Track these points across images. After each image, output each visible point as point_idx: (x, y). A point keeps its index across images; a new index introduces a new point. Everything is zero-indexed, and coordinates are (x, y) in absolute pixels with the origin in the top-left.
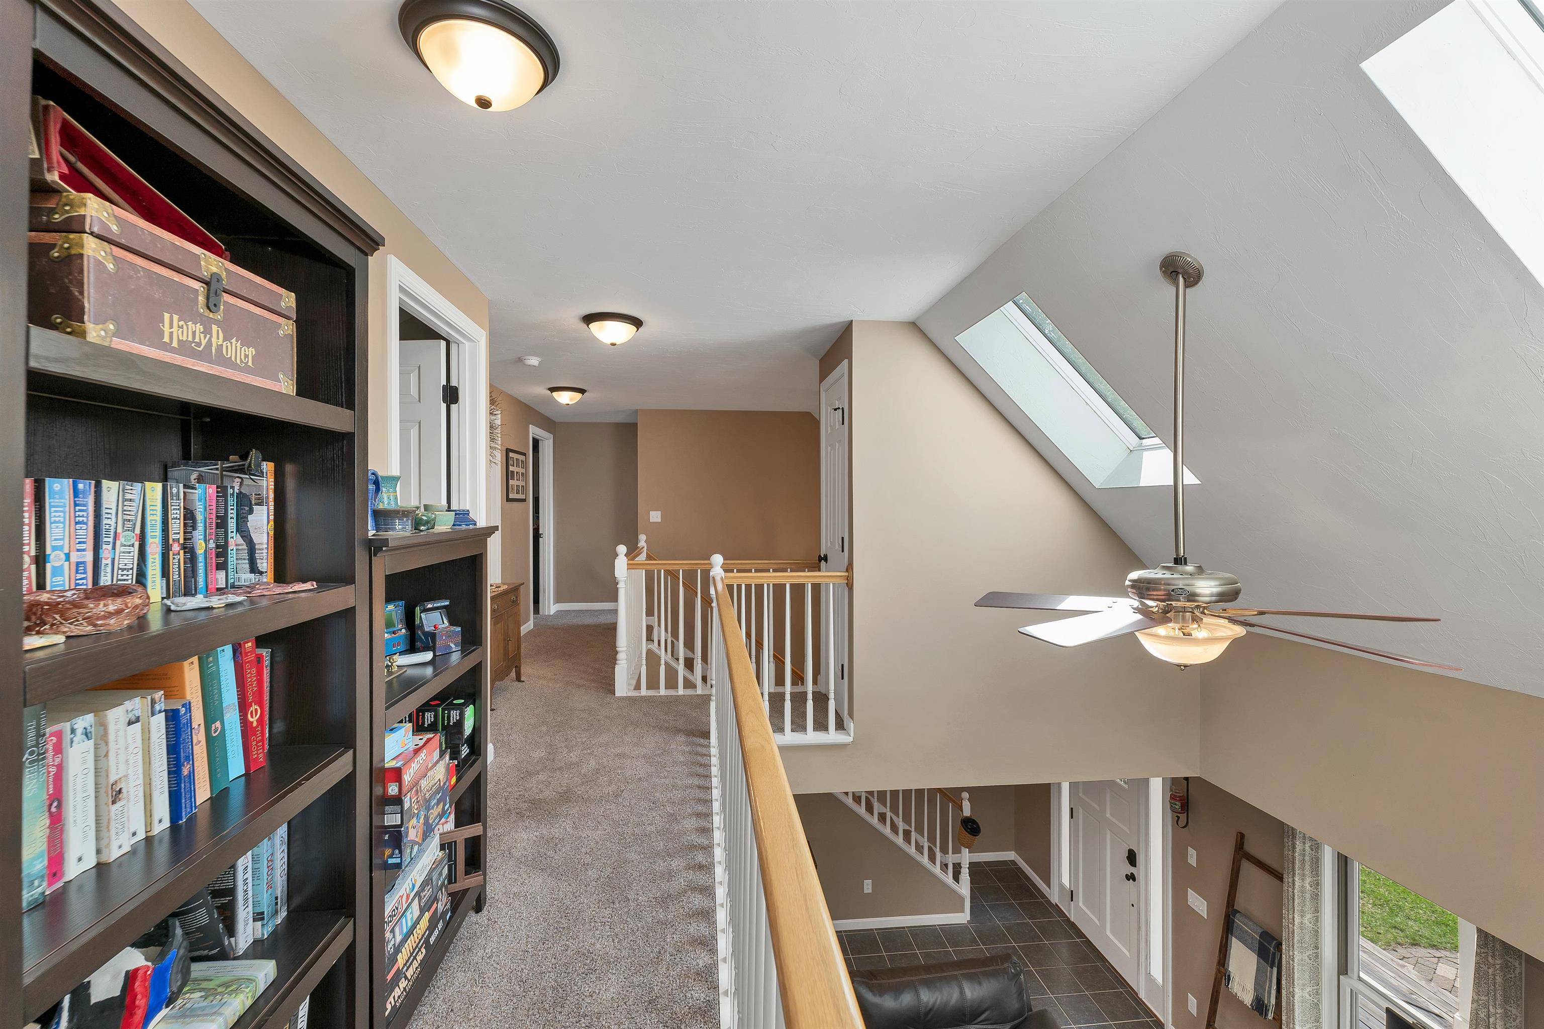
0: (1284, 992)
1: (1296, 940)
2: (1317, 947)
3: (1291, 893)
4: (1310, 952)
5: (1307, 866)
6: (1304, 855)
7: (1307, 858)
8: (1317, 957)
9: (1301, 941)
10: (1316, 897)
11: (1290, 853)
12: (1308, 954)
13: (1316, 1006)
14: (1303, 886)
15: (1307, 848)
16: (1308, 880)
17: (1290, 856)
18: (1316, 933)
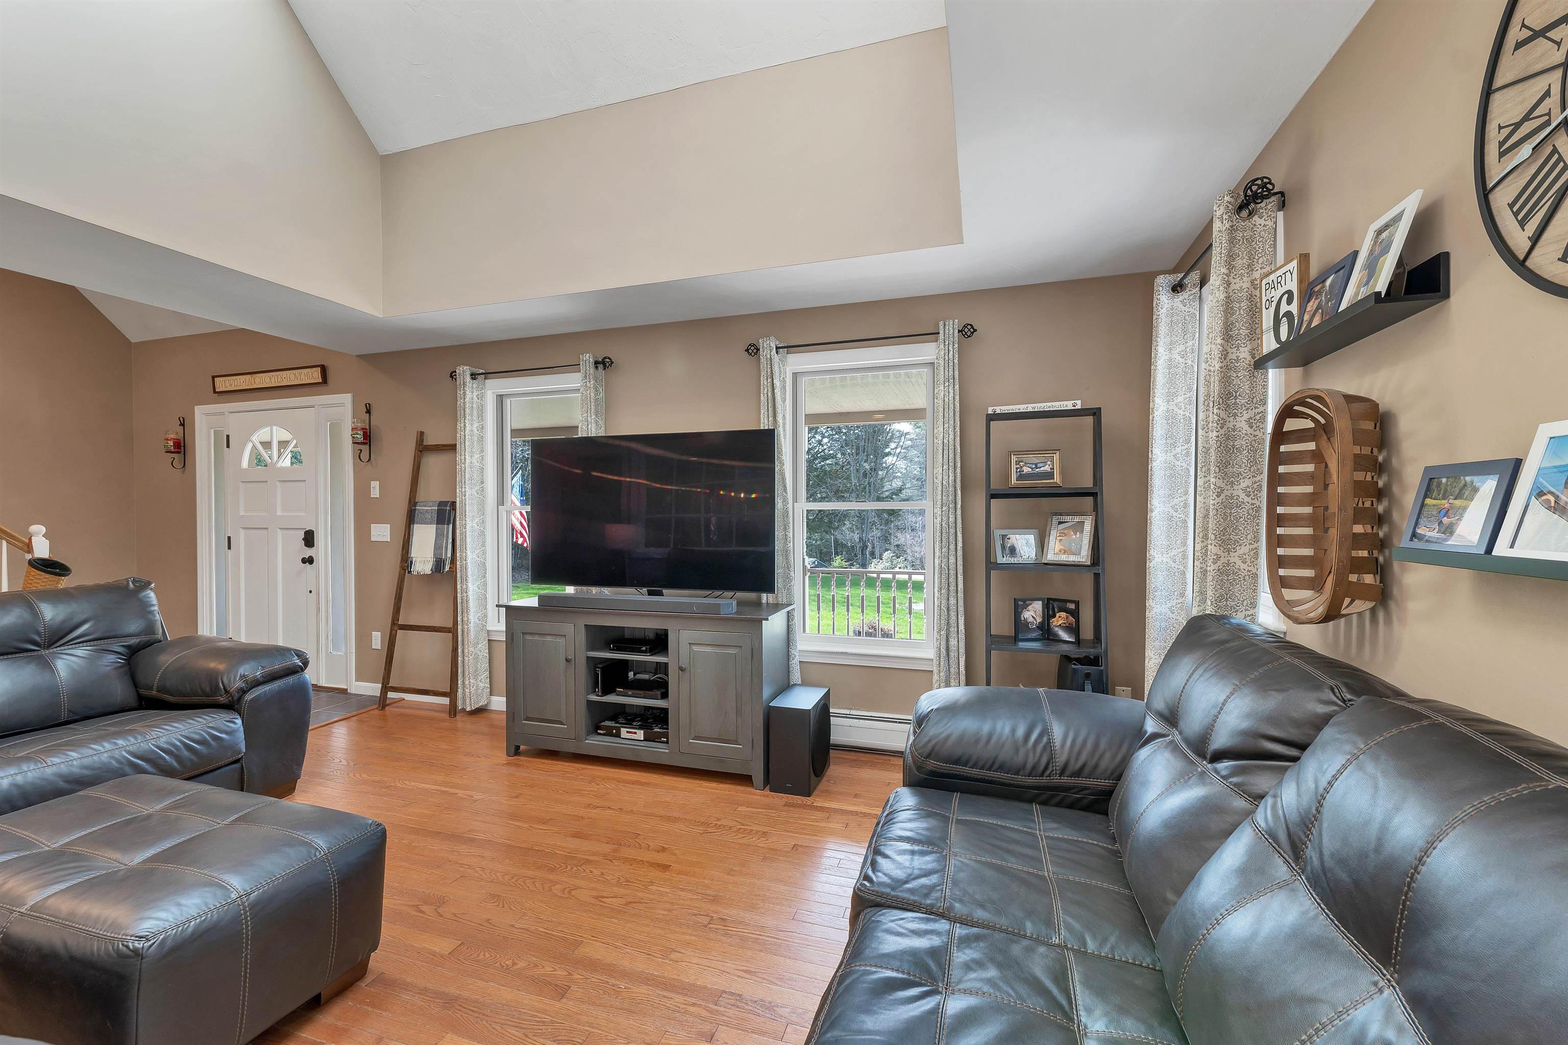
0: (458, 531)
1: (467, 477)
2: (482, 482)
3: (463, 437)
4: (478, 488)
5: (475, 413)
6: (472, 403)
7: (474, 406)
8: (483, 490)
9: (471, 479)
10: (481, 439)
11: (462, 401)
12: (476, 489)
13: (482, 534)
14: (472, 431)
15: (475, 397)
16: (476, 425)
17: (462, 404)
18: (482, 470)
